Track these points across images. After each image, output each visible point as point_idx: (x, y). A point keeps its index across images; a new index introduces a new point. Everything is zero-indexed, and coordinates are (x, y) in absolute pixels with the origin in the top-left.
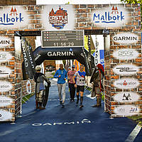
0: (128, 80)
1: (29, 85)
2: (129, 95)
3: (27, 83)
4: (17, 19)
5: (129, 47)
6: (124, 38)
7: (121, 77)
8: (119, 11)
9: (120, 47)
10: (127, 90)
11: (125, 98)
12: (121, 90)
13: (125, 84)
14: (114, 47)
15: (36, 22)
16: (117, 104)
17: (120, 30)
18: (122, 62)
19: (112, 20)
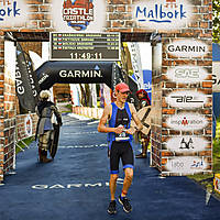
0: (190, 117)
1: (28, 123)
2: (191, 141)
3: (26, 120)
4: (9, 11)
5: (193, 62)
6: (184, 48)
7: (179, 111)
8: (178, 3)
9: (178, 63)
10: (188, 133)
11: (184, 145)
12: (178, 133)
13: (185, 123)
14: (169, 61)
15: (42, 18)
16: (171, 154)
17: (179, 35)
18: (181, 86)
19: (166, 18)
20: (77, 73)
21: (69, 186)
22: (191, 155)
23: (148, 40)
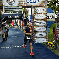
5: (42, 13)
6: (39, 10)
7: (39, 26)
9: (38, 13)
10: (41, 32)
12: (39, 32)
13: (40, 29)
14: (36, 13)
16: (37, 38)
17: (38, 6)
18: (39, 20)
19: (34, 2)
20: (13, 17)
21: (10, 47)
22: (42, 38)
23: (30, 8)
